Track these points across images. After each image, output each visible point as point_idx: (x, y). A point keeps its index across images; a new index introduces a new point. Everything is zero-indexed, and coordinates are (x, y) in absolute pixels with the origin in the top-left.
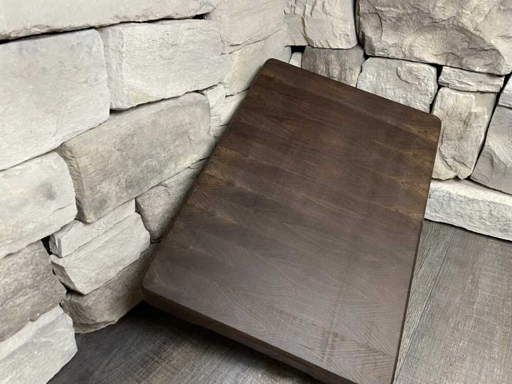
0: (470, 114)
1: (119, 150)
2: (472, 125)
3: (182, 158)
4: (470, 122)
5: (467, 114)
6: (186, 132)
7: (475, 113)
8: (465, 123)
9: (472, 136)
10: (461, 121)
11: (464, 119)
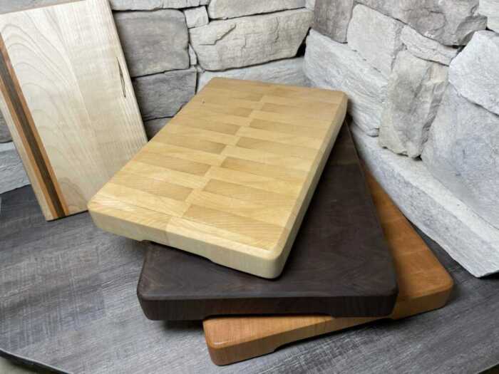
0: (421, 86)
2: (421, 99)
3: (152, 63)
4: (419, 95)
5: (418, 85)
6: (157, 42)
7: (426, 86)
8: (416, 95)
9: (419, 111)
10: (413, 91)
11: (415, 90)
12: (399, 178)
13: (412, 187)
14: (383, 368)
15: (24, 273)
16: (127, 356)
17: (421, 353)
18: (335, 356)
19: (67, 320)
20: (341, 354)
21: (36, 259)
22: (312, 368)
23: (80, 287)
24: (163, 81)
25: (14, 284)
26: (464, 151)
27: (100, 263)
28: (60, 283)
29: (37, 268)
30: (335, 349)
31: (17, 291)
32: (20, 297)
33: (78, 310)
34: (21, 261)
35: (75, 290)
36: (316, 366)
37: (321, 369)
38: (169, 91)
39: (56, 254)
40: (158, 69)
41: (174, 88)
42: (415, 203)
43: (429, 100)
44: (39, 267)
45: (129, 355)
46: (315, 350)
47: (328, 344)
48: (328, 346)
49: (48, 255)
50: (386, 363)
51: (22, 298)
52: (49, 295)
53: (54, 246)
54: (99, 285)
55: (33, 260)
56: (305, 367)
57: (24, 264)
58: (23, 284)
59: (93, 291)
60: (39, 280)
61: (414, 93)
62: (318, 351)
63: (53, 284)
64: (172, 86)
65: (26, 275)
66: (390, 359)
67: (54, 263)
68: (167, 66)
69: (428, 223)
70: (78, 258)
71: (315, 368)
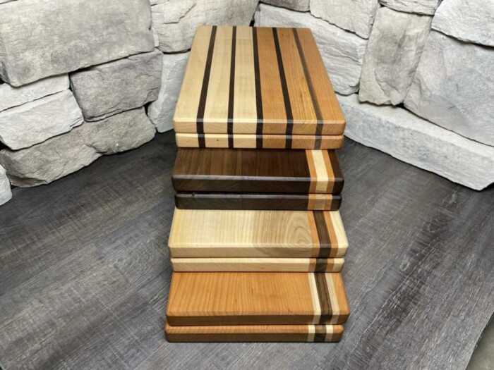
0: (404, 37)
1: (42, 24)
2: (405, 48)
3: (116, 46)
4: (404, 44)
5: (401, 36)
6: (121, 22)
7: (409, 36)
8: (400, 46)
9: (404, 60)
10: (396, 43)
11: (398, 41)
12: (388, 125)
13: (404, 130)
14: (460, 282)
15: (35, 323)
16: (228, 364)
17: (478, 260)
18: (419, 287)
19: (130, 353)
20: (422, 283)
21: (40, 302)
22: (409, 304)
23: (122, 313)
24: (129, 67)
25: (28, 340)
26: (457, 85)
27: (131, 280)
28: (92, 319)
29: (50, 312)
30: (416, 281)
31: (37, 346)
32: (48, 351)
33: (136, 338)
34: (20, 310)
35: (118, 318)
36: (411, 300)
37: (416, 302)
38: (136, 77)
39: (65, 288)
40: (123, 53)
41: (141, 74)
42: (408, 144)
43: (414, 48)
44: (51, 309)
45: (231, 361)
46: (400, 289)
47: (408, 279)
48: (408, 281)
49: (54, 293)
50: (460, 277)
51: (51, 352)
52: (88, 336)
53: (56, 279)
54: (146, 304)
55: (36, 304)
56: (402, 305)
57: (26, 312)
58: (42, 335)
59: (141, 312)
60: (61, 323)
61: (397, 45)
62: (404, 288)
63: (84, 322)
64: (139, 71)
65: (38, 323)
66: (461, 272)
67: (69, 299)
68: (133, 49)
69: (425, 157)
70: (99, 283)
71: (411, 303)
